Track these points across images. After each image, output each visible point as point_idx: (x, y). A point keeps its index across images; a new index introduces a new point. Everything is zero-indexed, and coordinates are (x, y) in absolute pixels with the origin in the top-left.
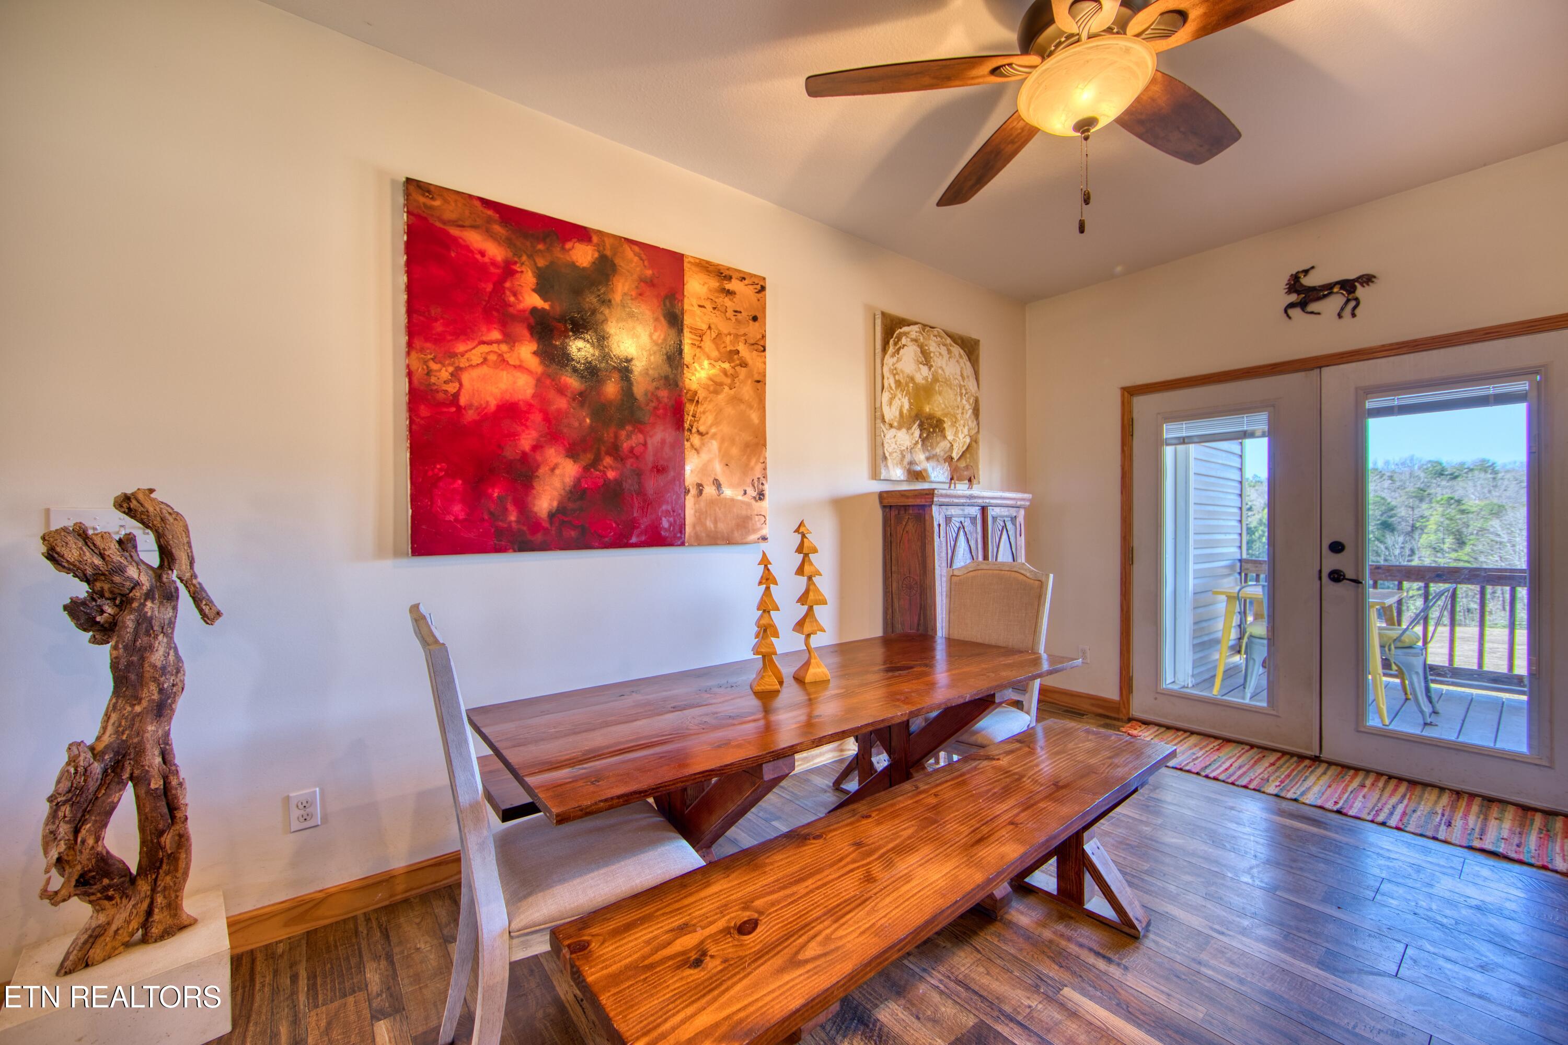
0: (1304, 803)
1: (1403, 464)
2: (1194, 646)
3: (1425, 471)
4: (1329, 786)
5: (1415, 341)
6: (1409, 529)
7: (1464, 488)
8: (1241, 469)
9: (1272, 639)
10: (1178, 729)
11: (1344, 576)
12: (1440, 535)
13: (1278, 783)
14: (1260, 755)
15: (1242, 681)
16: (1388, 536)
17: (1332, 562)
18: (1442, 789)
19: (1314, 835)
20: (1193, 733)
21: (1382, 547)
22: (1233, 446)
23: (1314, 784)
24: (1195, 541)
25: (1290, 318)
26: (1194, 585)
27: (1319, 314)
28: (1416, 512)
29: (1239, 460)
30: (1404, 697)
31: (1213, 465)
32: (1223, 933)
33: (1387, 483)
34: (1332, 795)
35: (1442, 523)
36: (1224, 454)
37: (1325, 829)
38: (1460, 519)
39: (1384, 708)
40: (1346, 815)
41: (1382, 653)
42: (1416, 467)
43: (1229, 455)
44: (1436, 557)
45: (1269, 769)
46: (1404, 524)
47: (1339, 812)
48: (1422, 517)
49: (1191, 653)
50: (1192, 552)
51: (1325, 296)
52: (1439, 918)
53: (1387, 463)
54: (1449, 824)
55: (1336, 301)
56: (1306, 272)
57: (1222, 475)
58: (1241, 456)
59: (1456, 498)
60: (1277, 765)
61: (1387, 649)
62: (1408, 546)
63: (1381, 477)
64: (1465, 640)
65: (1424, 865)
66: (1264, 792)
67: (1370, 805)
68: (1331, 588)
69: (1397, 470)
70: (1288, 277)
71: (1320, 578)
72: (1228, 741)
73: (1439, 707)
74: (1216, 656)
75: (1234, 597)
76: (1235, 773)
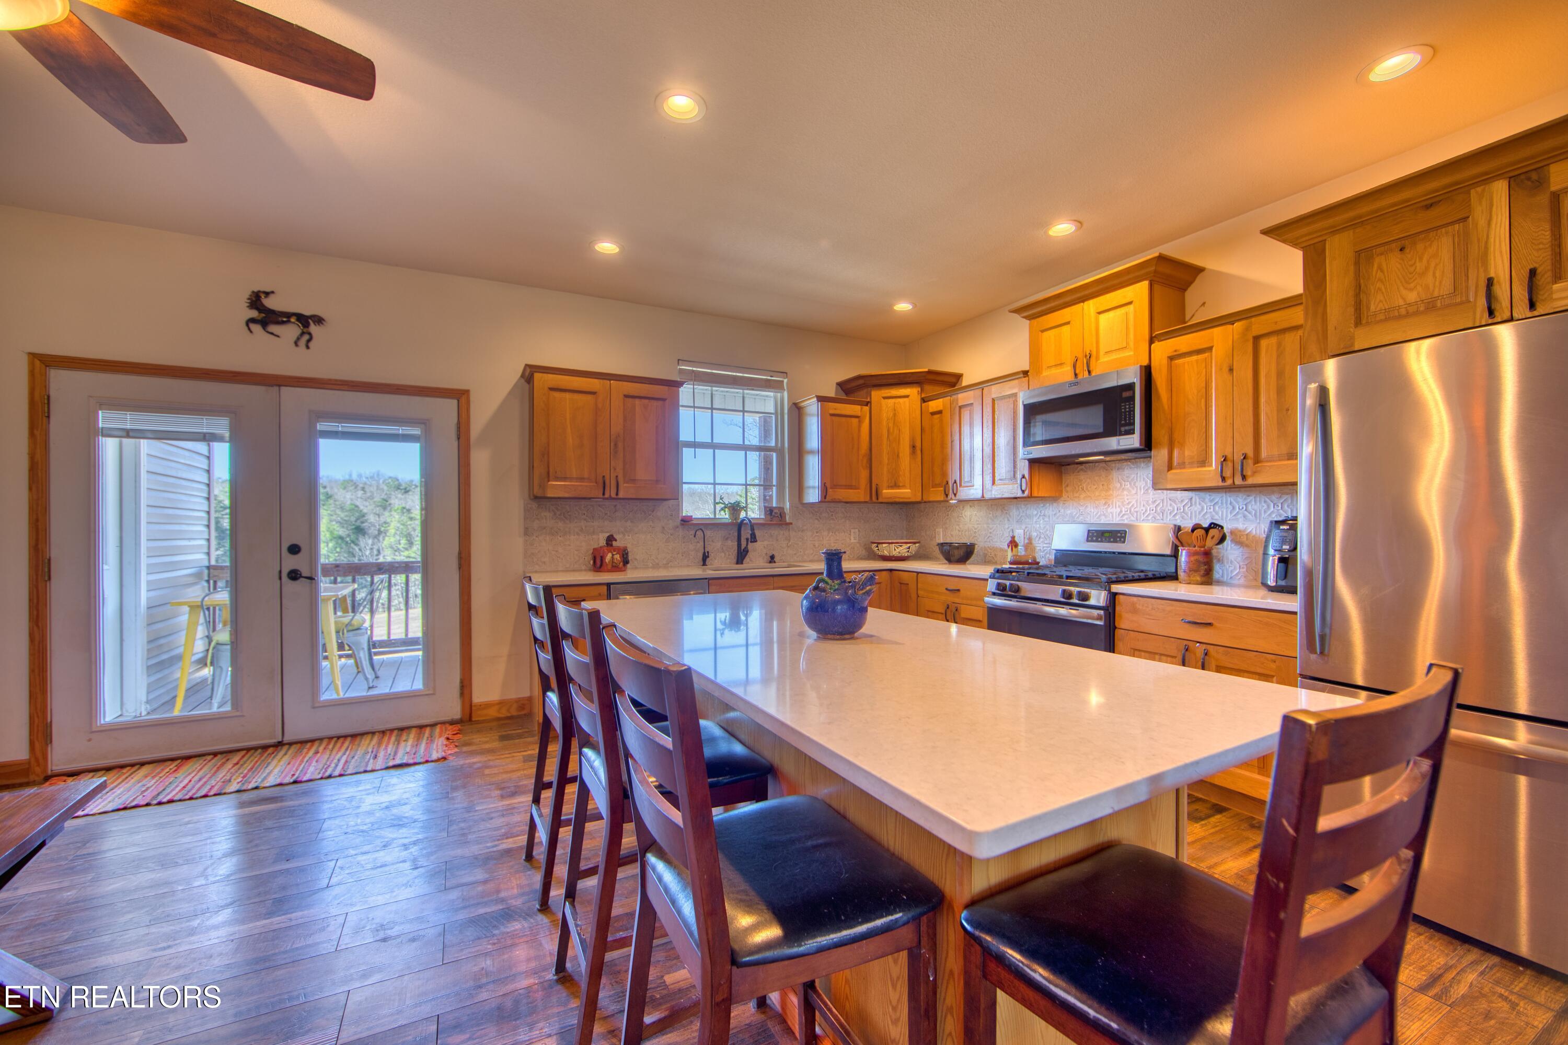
0: (265, 788)
1: (372, 477)
2: (148, 667)
3: (388, 485)
4: (289, 764)
5: (353, 382)
6: (376, 532)
7: (413, 501)
8: (208, 471)
9: (235, 643)
10: (122, 767)
11: (301, 575)
12: (398, 538)
13: (240, 779)
14: (224, 760)
15: (209, 694)
16: (360, 539)
17: (291, 562)
18: (373, 733)
19: (270, 811)
20: (142, 764)
21: (357, 548)
22: (201, 447)
23: (276, 766)
24: (148, 549)
25: (251, 332)
26: (148, 599)
27: (278, 336)
28: (381, 519)
29: (206, 461)
30: (356, 671)
31: (173, 464)
32: (169, 947)
33: (360, 493)
34: (290, 770)
35: (398, 528)
36: (187, 453)
37: (282, 801)
38: (410, 525)
39: (339, 683)
40: (301, 782)
41: (338, 637)
42: (381, 481)
43: (194, 455)
44: (395, 555)
45: (232, 770)
46: (372, 528)
47: (295, 782)
48: (385, 523)
49: (145, 677)
50: (144, 561)
51: (283, 323)
52: (361, 828)
53: (360, 476)
54: (375, 757)
55: (291, 331)
56: (267, 294)
57: (184, 475)
58: (208, 458)
59: (407, 507)
60: (241, 762)
61: (341, 634)
62: (376, 547)
63: (356, 488)
64: (415, 619)
65: (355, 794)
66: (225, 794)
67: (320, 766)
68: (289, 585)
69: (368, 483)
70: (249, 293)
71: (280, 578)
72: (188, 758)
73: (379, 673)
74: (178, 675)
75: (198, 606)
76: (193, 787)
